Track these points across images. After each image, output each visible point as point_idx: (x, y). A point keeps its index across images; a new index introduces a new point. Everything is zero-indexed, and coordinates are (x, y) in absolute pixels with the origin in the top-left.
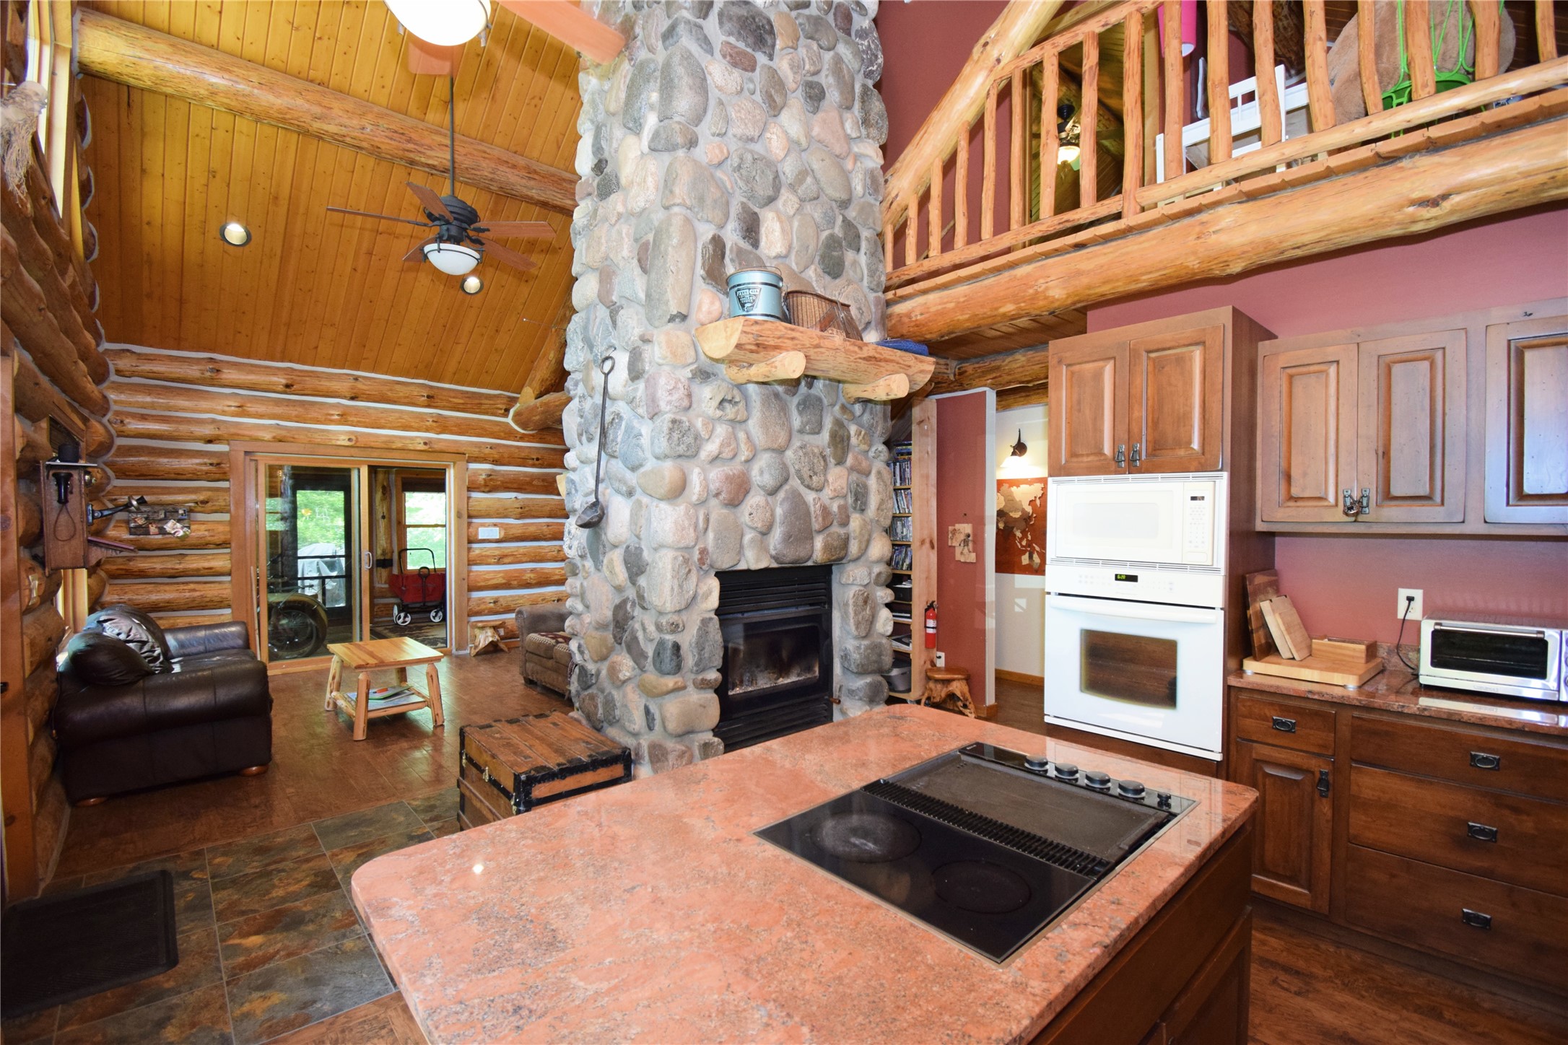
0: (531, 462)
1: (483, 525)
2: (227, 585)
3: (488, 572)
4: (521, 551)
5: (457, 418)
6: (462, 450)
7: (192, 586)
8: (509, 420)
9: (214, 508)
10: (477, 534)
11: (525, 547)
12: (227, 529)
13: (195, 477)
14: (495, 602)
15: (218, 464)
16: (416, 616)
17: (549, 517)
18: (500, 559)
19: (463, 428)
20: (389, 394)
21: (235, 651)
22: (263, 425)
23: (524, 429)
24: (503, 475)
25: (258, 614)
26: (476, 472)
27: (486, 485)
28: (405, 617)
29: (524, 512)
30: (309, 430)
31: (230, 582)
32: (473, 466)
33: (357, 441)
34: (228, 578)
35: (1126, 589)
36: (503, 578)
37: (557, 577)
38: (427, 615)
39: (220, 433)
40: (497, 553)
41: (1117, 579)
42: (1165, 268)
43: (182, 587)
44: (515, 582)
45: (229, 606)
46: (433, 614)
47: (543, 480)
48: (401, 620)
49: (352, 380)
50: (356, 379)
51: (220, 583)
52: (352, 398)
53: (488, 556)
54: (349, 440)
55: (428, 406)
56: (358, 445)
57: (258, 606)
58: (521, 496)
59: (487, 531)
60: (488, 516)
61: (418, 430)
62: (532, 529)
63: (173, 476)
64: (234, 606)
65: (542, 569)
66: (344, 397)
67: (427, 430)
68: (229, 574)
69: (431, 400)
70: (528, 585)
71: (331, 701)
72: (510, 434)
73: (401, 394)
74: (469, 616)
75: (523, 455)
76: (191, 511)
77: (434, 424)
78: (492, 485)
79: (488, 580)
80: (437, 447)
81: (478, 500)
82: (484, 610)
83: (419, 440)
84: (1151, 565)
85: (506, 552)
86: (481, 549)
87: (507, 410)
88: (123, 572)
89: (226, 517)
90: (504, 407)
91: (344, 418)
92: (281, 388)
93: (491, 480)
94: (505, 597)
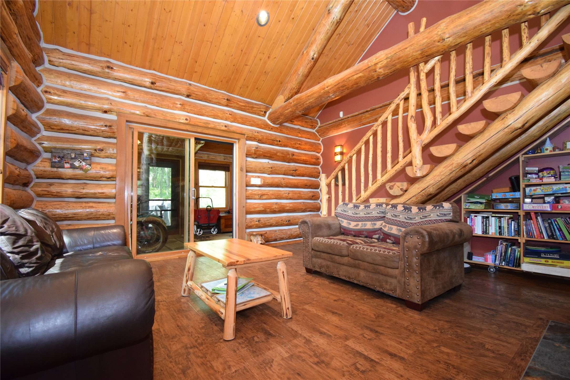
0: (276, 143)
1: (253, 177)
2: (113, 205)
3: (256, 204)
4: (271, 192)
5: (241, 114)
6: (244, 132)
7: (91, 204)
8: (266, 118)
9: (106, 154)
10: (250, 181)
11: (273, 191)
12: (114, 168)
13: (96, 134)
14: (259, 221)
15: (110, 126)
16: (206, 231)
17: (284, 174)
18: (261, 197)
19: (244, 121)
20: (208, 95)
21: (115, 247)
22: (138, 106)
23: (274, 123)
24: (263, 149)
25: (131, 225)
26: (250, 146)
27: (255, 154)
28: (200, 231)
29: (273, 171)
30: (164, 112)
31: (115, 203)
32: (249, 142)
33: (190, 121)
34: (113, 201)
36: (263, 207)
37: (288, 208)
38: (209, 231)
39: (112, 107)
40: (260, 193)
43: (84, 205)
44: (269, 210)
45: (114, 218)
46: (212, 230)
47: (282, 153)
48: (198, 233)
49: (188, 85)
50: (190, 84)
51: (108, 203)
52: (188, 96)
53: (255, 194)
54: (186, 119)
55: (227, 106)
56: (191, 123)
57: (131, 220)
58: (271, 162)
59: (256, 181)
60: (255, 172)
61: (222, 119)
62: (276, 180)
63: (81, 131)
64: (116, 218)
65: (281, 203)
66: (183, 95)
67: (226, 120)
68: (115, 198)
69: (229, 102)
70: (274, 212)
71: (187, 289)
72: (266, 126)
73: (214, 97)
74: (246, 228)
75: (273, 138)
76: (92, 155)
77: (230, 116)
78: (257, 154)
79: (256, 208)
80: (232, 129)
81: (250, 162)
82: (253, 226)
83: (222, 124)
85: (264, 192)
86: (252, 190)
87: (265, 112)
88: (46, 193)
89: (114, 161)
90: (264, 110)
91: (183, 107)
92: (148, 84)
93: (258, 151)
94: (263, 218)
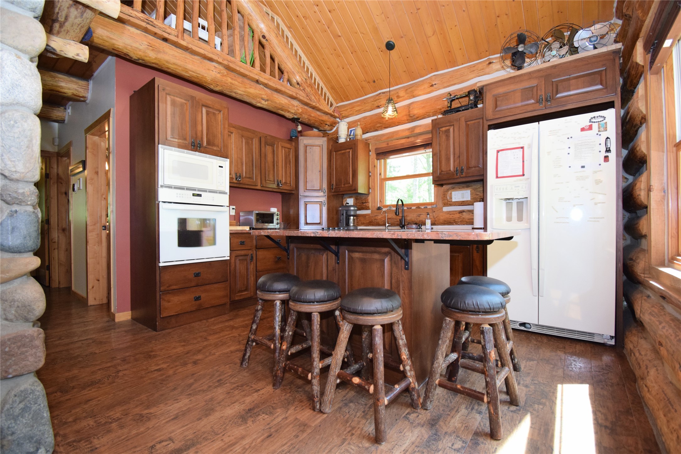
35: (197, 200)
41: (193, 196)
42: (199, 74)
84: (205, 191)
